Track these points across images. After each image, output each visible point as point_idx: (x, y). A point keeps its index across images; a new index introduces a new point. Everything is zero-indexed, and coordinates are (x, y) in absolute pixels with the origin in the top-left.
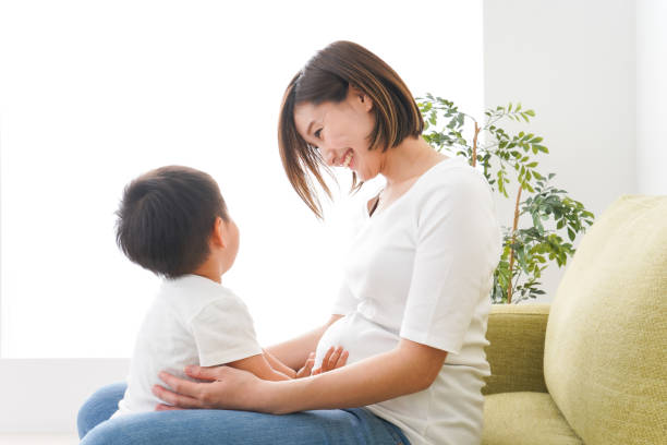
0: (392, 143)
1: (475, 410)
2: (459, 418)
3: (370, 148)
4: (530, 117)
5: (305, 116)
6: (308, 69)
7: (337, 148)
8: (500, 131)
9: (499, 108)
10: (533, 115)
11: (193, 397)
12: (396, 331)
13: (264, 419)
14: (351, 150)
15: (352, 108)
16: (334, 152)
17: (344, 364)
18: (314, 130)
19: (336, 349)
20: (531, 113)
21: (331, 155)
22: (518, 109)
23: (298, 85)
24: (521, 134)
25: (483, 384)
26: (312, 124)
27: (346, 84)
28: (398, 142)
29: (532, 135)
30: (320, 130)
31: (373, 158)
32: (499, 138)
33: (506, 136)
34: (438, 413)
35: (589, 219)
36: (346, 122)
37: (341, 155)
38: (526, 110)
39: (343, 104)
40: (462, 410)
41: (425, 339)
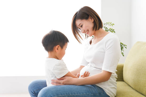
0: (97, 29)
1: (116, 84)
2: (113, 86)
3: (93, 30)
4: (113, 25)
5: (78, 22)
6: (79, 12)
7: (85, 29)
8: (106, 28)
9: (107, 23)
10: (114, 25)
11: (60, 83)
12: (101, 69)
13: (77, 87)
14: (88, 30)
15: (89, 21)
16: (84, 30)
17: (88, 76)
18: (81, 25)
19: (87, 72)
20: (113, 24)
21: (83, 31)
22: (111, 23)
23: (77, 15)
24: (110, 29)
25: (116, 79)
26: (80, 24)
27: (88, 16)
28: (99, 29)
29: (112, 29)
30: (82, 25)
31: (93, 32)
32: (106, 29)
33: (107, 29)
34: (109, 85)
35: (125, 46)
36: (88, 24)
37: (86, 31)
38: (113, 23)
39: (88, 20)
40: (114, 85)
41: (108, 70)
